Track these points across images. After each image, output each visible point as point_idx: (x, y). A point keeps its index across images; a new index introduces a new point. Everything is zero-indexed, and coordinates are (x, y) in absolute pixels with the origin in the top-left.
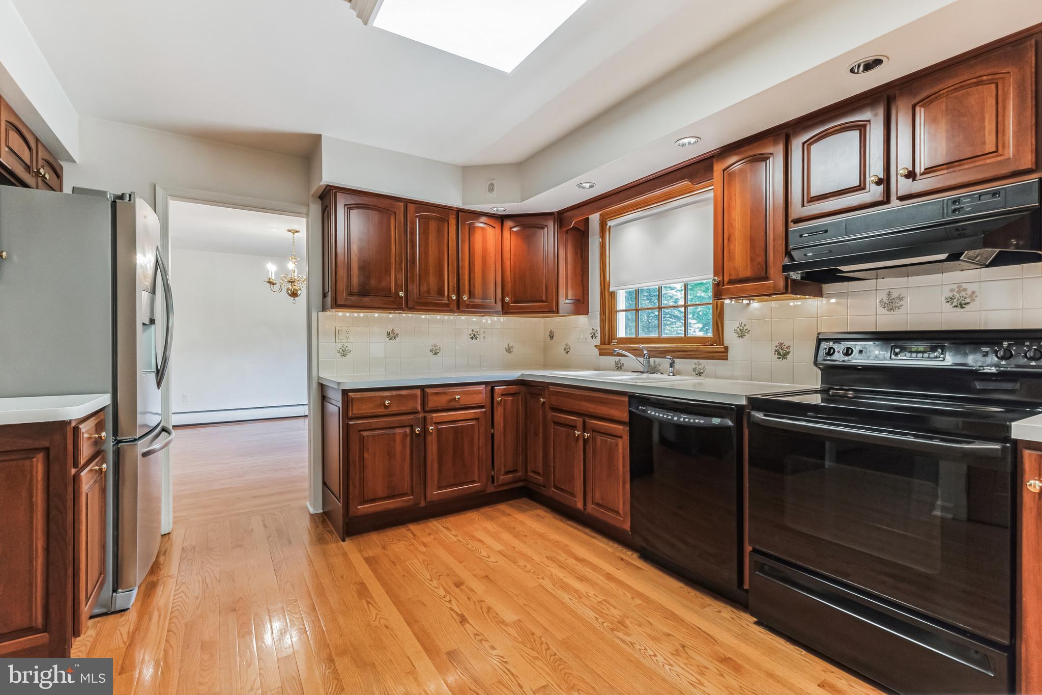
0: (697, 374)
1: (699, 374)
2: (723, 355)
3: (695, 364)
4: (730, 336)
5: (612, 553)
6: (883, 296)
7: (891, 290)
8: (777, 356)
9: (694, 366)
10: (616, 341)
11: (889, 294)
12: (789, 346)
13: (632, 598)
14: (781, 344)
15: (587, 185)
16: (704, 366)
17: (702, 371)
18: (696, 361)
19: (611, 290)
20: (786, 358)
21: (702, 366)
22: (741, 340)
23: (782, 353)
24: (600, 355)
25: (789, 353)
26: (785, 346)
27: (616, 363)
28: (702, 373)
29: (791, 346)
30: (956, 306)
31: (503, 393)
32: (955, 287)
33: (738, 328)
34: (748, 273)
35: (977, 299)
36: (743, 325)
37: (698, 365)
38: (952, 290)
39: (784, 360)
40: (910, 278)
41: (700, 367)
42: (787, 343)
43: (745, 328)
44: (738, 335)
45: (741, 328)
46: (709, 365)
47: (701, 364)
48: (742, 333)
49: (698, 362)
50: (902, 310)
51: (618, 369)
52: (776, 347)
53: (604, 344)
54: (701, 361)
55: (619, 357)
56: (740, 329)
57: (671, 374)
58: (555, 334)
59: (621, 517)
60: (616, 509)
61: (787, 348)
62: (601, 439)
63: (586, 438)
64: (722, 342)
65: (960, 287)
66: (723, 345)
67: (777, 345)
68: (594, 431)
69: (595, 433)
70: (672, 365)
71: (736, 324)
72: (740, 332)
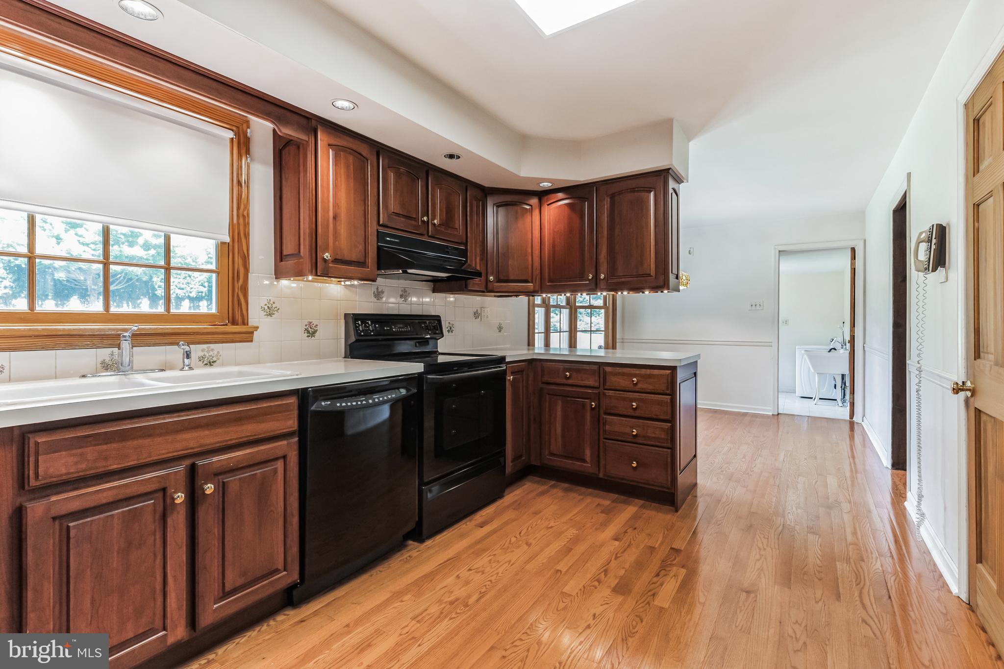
0: (206, 364)
1: (211, 364)
2: (248, 337)
3: (203, 350)
4: (255, 314)
7: (379, 286)
8: (306, 335)
9: (202, 354)
11: (377, 289)
12: (317, 325)
14: (310, 323)
17: (215, 359)
18: (205, 346)
20: (314, 336)
21: (215, 352)
22: (269, 319)
23: (311, 332)
25: (316, 331)
26: (313, 324)
28: (214, 362)
29: (319, 325)
32: (401, 288)
33: (266, 305)
34: (353, 258)
36: (271, 302)
37: (208, 352)
38: (402, 291)
39: (313, 338)
41: (211, 353)
42: (315, 322)
43: (274, 306)
44: (265, 313)
45: (270, 306)
46: (225, 350)
47: (212, 350)
48: (270, 312)
49: (207, 348)
50: (384, 301)
52: (306, 326)
54: (212, 346)
56: (268, 307)
57: (187, 368)
59: (283, 572)
60: (274, 568)
61: (315, 327)
62: (240, 479)
63: (208, 492)
64: (246, 321)
65: (405, 289)
66: (248, 325)
67: (307, 323)
68: (216, 474)
69: (220, 477)
70: (188, 355)
71: (263, 301)
72: (268, 310)
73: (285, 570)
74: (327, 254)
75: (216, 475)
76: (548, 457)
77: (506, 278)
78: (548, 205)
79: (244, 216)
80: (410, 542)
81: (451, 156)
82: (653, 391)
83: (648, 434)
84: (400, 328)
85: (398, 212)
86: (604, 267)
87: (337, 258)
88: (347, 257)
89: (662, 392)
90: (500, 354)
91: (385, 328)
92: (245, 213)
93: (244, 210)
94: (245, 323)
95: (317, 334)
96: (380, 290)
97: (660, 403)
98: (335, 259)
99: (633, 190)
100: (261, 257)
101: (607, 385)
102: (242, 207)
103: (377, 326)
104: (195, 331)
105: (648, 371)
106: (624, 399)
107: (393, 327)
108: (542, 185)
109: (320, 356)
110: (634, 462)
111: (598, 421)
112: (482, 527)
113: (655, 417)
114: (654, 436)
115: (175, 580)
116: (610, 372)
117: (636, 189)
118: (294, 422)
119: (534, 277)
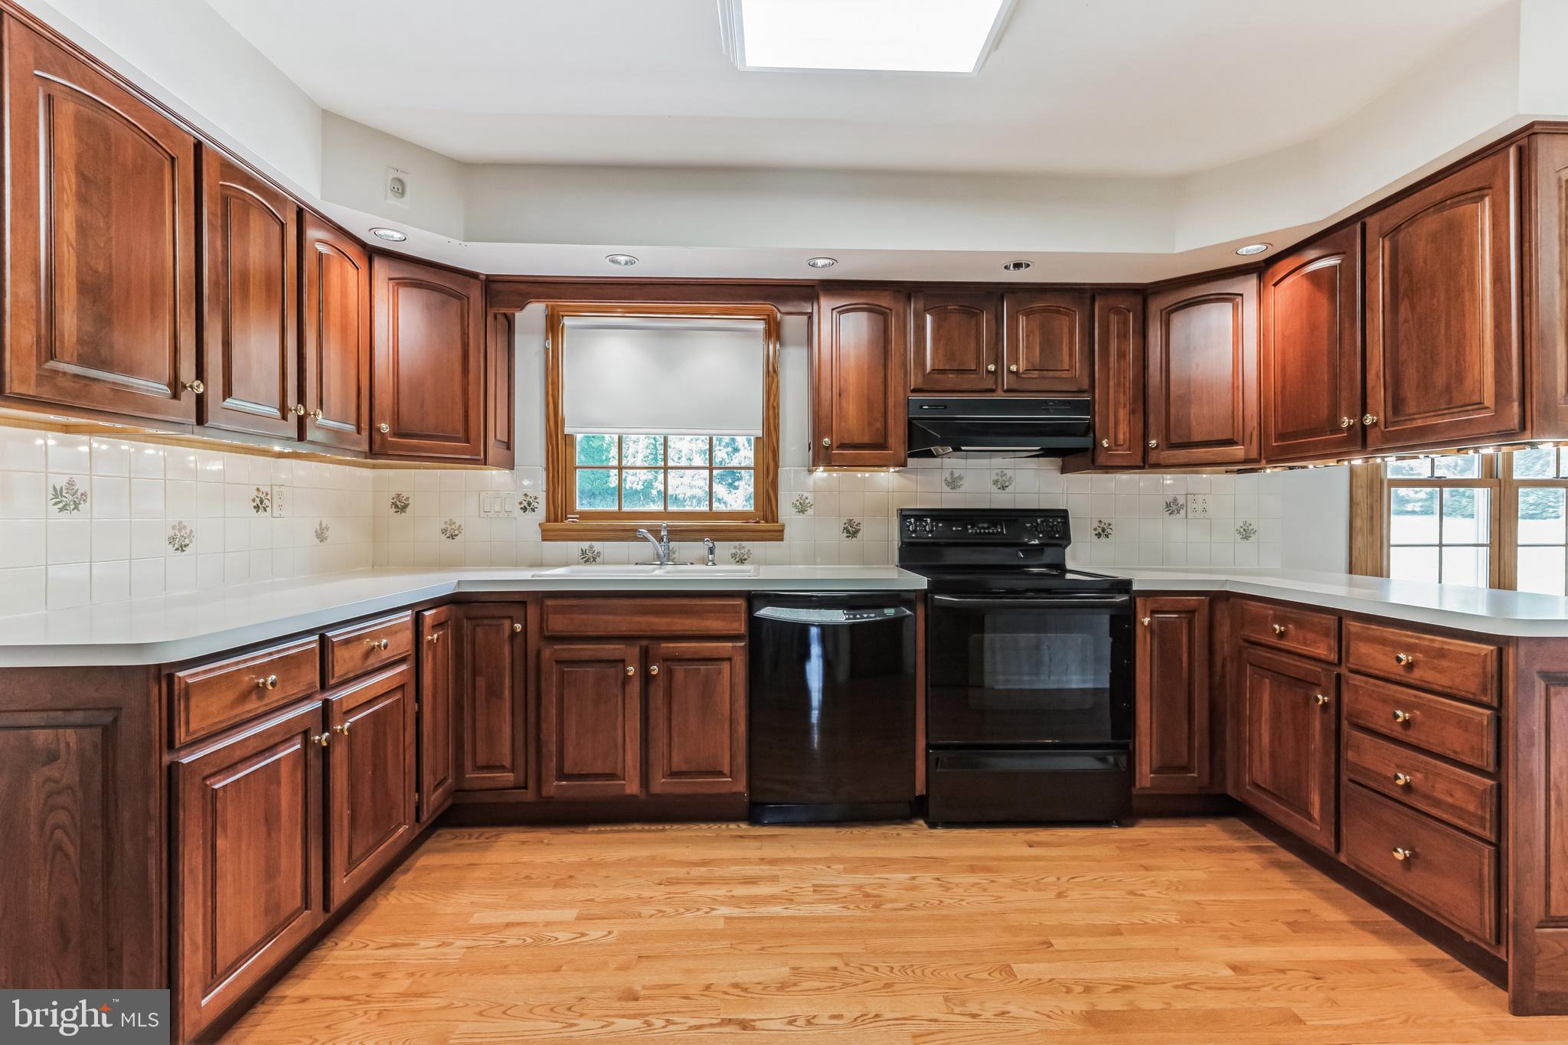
0: (738, 562)
1: (742, 561)
2: (778, 535)
3: (735, 547)
4: (786, 510)
5: (715, 836)
6: (947, 474)
7: (953, 470)
8: (845, 534)
9: (734, 551)
10: (577, 516)
11: (952, 473)
12: (859, 523)
13: (829, 867)
14: (851, 520)
15: (622, 259)
16: (749, 550)
17: (746, 557)
18: (736, 543)
19: (567, 431)
20: (856, 537)
21: (746, 550)
22: (801, 516)
23: (852, 531)
24: (543, 540)
25: (859, 530)
26: (855, 522)
27: (584, 552)
28: (745, 560)
29: (862, 523)
30: (1000, 488)
31: (435, 623)
32: (998, 471)
33: (797, 501)
34: (866, 440)
35: (1013, 484)
36: (804, 498)
37: (740, 549)
38: (997, 474)
39: (854, 539)
40: (968, 460)
41: (743, 551)
42: (857, 520)
43: (807, 501)
44: (797, 510)
45: (802, 501)
46: (755, 548)
47: (744, 548)
48: (802, 508)
49: (740, 545)
50: (962, 489)
51: (586, 562)
52: (845, 524)
53: (556, 521)
54: (744, 543)
55: (589, 543)
56: (800, 503)
57: (710, 563)
58: (411, 501)
59: (728, 778)
60: (718, 769)
61: (857, 525)
62: (685, 669)
63: (655, 673)
64: (776, 518)
65: (1002, 472)
66: (777, 522)
67: (846, 521)
68: (668, 660)
69: (669, 663)
70: (711, 551)
71: (795, 498)
72: (800, 507)
73: (731, 777)
74: (827, 439)
75: (665, 660)
76: (1248, 787)
77: (1185, 440)
78: (1275, 285)
79: (774, 407)
80: (921, 822)
81: (1017, 266)
82: (1449, 690)
83: (1435, 794)
84: (984, 528)
85: (941, 368)
86: (1378, 395)
87: (843, 442)
88: (857, 440)
89: (1471, 696)
90: (1121, 575)
91: (954, 529)
92: (775, 404)
93: (774, 400)
94: (775, 520)
95: (859, 535)
96: (956, 475)
97: (1463, 723)
98: (841, 444)
99: (1439, 205)
100: (793, 449)
101: (1351, 660)
102: (772, 399)
103: (940, 525)
104: (727, 528)
105: (1439, 641)
106: (1385, 700)
107: (969, 527)
108: (1243, 251)
109: (864, 560)
110: (1399, 850)
111: (1337, 740)
112: (1031, 846)
113: (1452, 755)
114: (1450, 800)
115: (631, 741)
116: (1356, 634)
117: (1448, 202)
118: (741, 625)
119: (1247, 433)
